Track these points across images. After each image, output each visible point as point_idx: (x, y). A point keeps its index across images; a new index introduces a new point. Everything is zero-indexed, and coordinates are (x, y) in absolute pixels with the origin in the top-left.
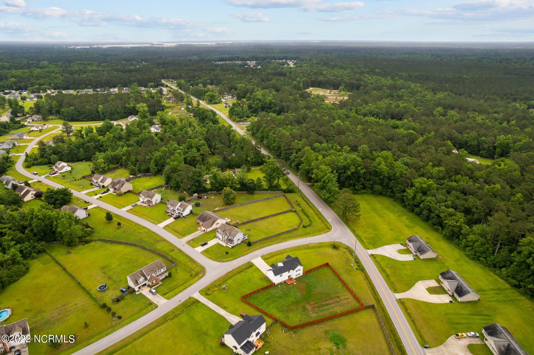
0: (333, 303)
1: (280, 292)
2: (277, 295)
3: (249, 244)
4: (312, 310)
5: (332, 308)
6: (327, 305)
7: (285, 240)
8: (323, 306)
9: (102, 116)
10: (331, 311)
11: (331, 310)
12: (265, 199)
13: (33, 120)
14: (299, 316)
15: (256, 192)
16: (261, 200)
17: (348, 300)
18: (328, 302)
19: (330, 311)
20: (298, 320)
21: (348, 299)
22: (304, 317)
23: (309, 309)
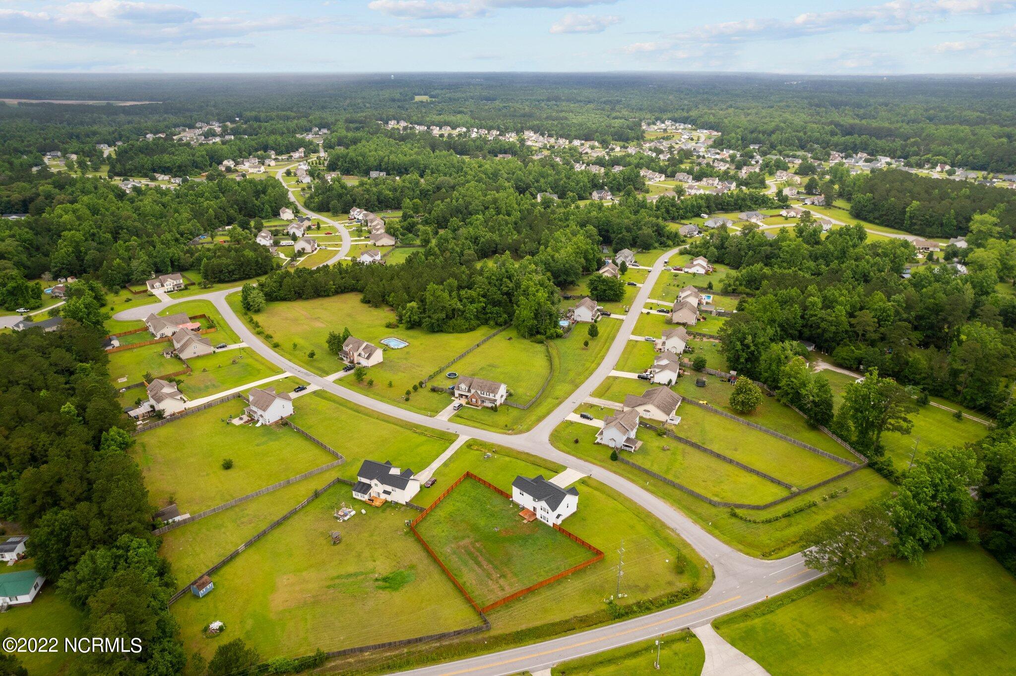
0: (484, 570)
3: (614, 457)
4: (459, 547)
5: (471, 570)
6: (478, 563)
7: (665, 497)
8: (474, 559)
9: (907, 222)
11: (464, 570)
12: (805, 447)
13: (813, 203)
14: (443, 534)
15: (826, 430)
16: (794, 442)
18: (484, 564)
20: (435, 534)
22: (443, 540)
23: (462, 543)
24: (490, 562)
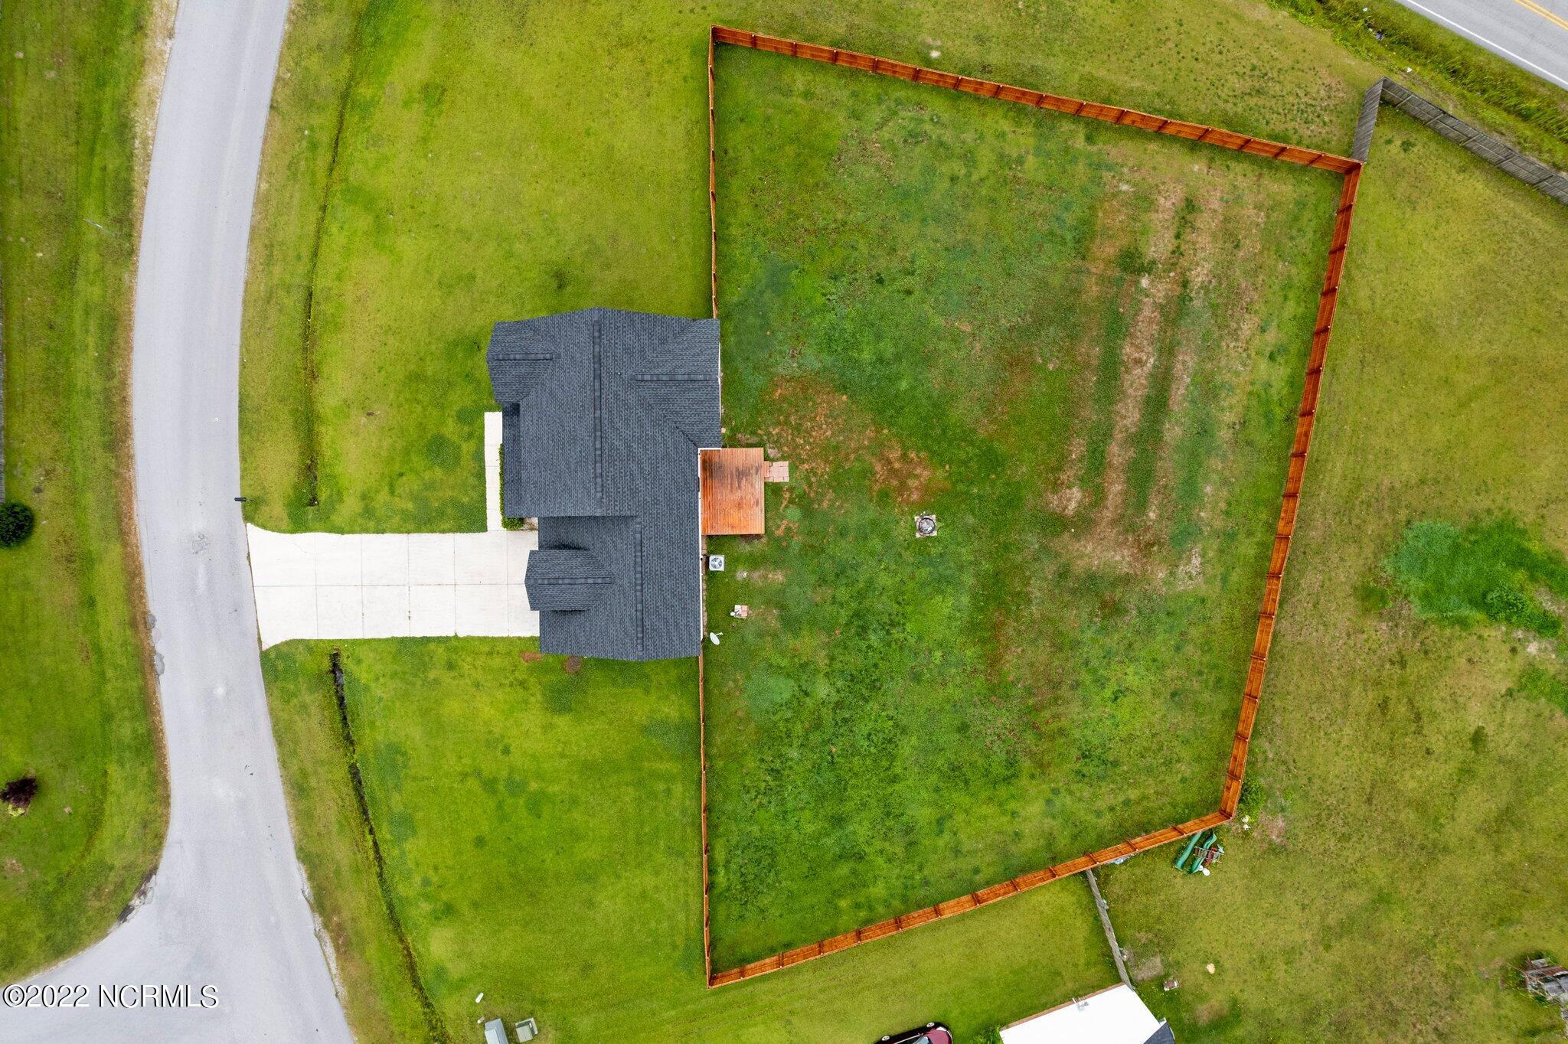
0: (1168, 351)
1: (809, 644)
2: (823, 690)
4: (1145, 549)
5: (1209, 390)
6: (1157, 404)
8: (1148, 438)
10: (1229, 417)
11: (1227, 413)
14: (1132, 676)
17: (1206, 222)
18: (1136, 382)
19: (1224, 434)
20: (1160, 706)
21: (1190, 205)
22: (1161, 643)
23: (1116, 558)
24: (1111, 370)
